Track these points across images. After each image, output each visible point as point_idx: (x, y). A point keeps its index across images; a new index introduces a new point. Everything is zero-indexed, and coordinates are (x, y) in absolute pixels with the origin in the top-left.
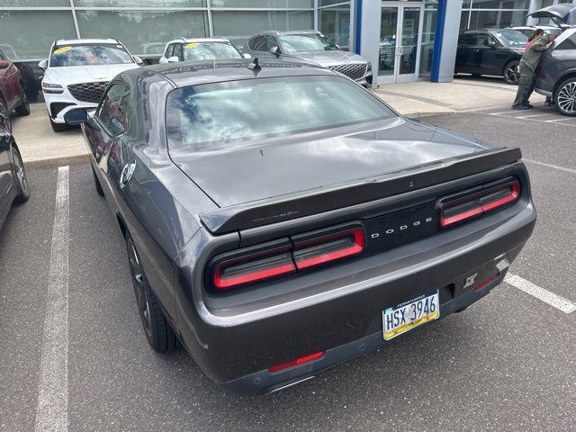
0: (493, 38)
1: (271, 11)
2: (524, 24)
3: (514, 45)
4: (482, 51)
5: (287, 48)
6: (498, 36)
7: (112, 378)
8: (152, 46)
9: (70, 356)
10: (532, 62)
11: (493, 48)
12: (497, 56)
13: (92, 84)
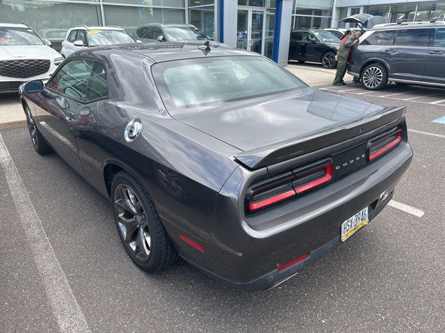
0: (313, 36)
1: (164, 9)
2: (329, 27)
3: (326, 41)
4: (306, 44)
5: (170, 38)
6: (316, 34)
7: (117, 298)
8: (51, 32)
9: (72, 287)
10: (346, 53)
11: (314, 42)
12: (316, 48)
13: (12, 61)
